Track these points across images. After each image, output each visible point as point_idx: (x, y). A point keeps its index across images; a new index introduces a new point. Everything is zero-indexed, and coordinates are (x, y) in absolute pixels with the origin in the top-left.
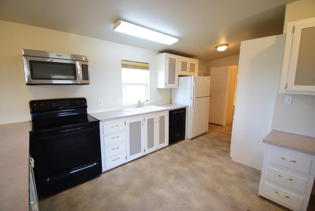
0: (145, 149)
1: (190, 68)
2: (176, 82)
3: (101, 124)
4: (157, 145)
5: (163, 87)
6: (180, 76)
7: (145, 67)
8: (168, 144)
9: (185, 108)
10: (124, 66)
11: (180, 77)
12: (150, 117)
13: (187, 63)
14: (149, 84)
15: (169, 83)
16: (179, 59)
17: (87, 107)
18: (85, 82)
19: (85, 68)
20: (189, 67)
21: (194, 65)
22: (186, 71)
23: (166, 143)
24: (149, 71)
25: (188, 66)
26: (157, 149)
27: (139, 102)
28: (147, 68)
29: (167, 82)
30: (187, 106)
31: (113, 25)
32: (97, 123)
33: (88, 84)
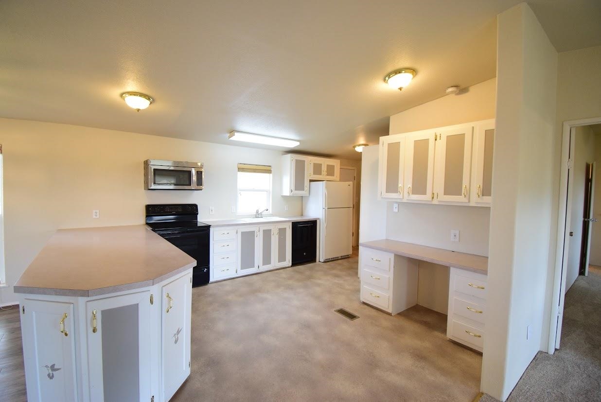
0: (259, 265)
1: (327, 171)
2: (306, 188)
3: (211, 229)
4: (275, 263)
5: (288, 195)
6: (311, 181)
7: (267, 170)
8: (290, 264)
9: (316, 221)
10: (241, 169)
11: (312, 183)
12: (267, 227)
13: (321, 164)
14: (271, 190)
15: (296, 189)
16: (310, 161)
17: (198, 214)
18: (199, 187)
19: (199, 174)
20: (326, 169)
21: (333, 167)
22: (321, 174)
23: (288, 261)
24: (271, 175)
25: (324, 169)
26: (275, 268)
27: (257, 212)
28: (269, 171)
29: (293, 188)
30: (319, 219)
31: (229, 135)
32: (207, 228)
33: (201, 190)
